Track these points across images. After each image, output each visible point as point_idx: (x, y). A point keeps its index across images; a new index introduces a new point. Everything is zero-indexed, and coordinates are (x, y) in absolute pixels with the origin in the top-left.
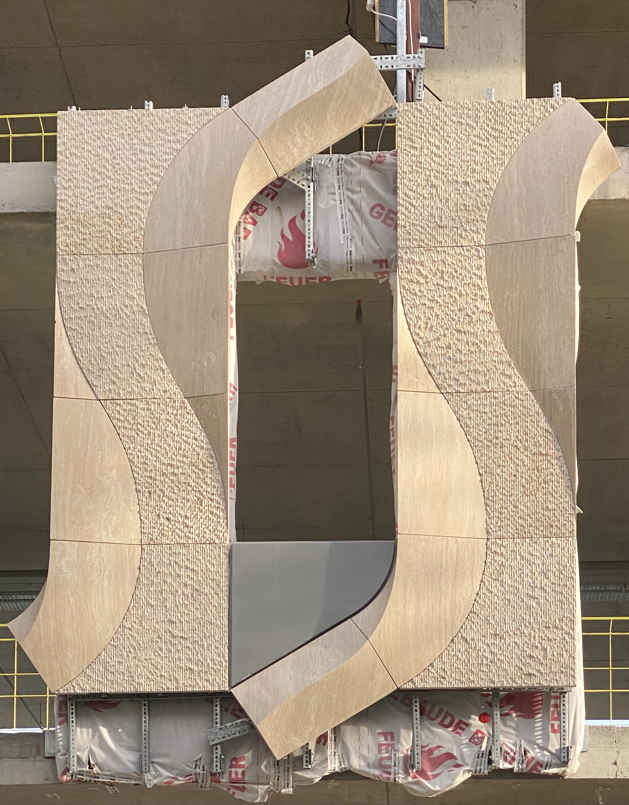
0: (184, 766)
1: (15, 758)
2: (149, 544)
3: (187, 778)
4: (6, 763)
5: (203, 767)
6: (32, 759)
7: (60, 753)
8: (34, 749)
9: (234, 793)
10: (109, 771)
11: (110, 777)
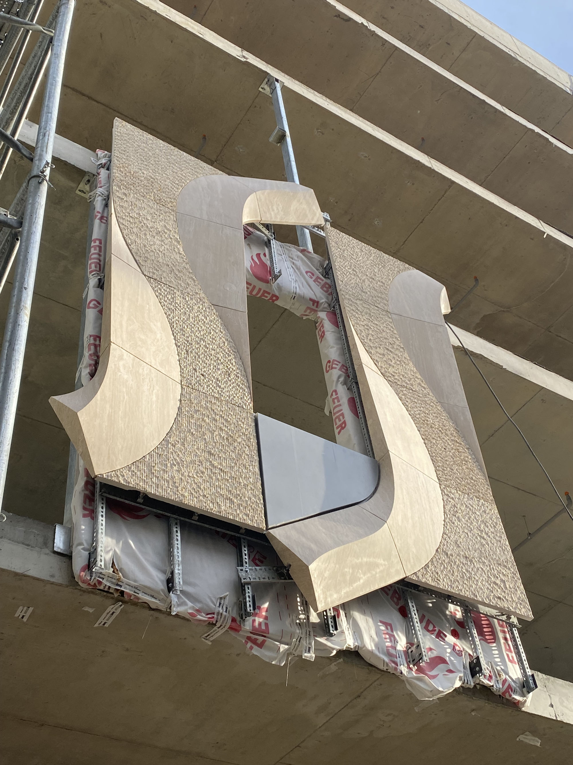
0: (208, 600)
1: (18, 543)
2: (188, 386)
3: (209, 616)
4: (6, 545)
5: (227, 608)
6: (37, 549)
7: (82, 547)
8: (41, 540)
9: (251, 648)
10: (135, 581)
11: (134, 589)
